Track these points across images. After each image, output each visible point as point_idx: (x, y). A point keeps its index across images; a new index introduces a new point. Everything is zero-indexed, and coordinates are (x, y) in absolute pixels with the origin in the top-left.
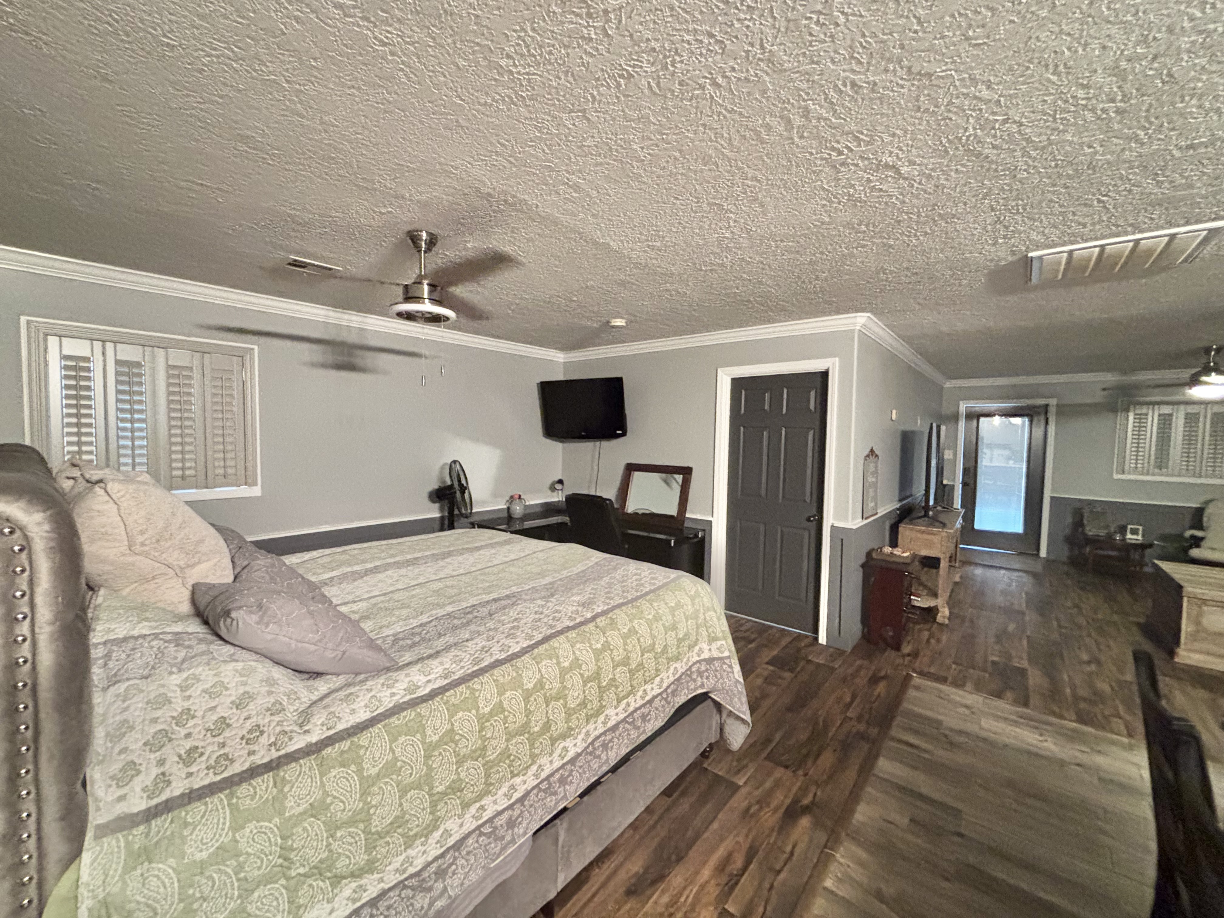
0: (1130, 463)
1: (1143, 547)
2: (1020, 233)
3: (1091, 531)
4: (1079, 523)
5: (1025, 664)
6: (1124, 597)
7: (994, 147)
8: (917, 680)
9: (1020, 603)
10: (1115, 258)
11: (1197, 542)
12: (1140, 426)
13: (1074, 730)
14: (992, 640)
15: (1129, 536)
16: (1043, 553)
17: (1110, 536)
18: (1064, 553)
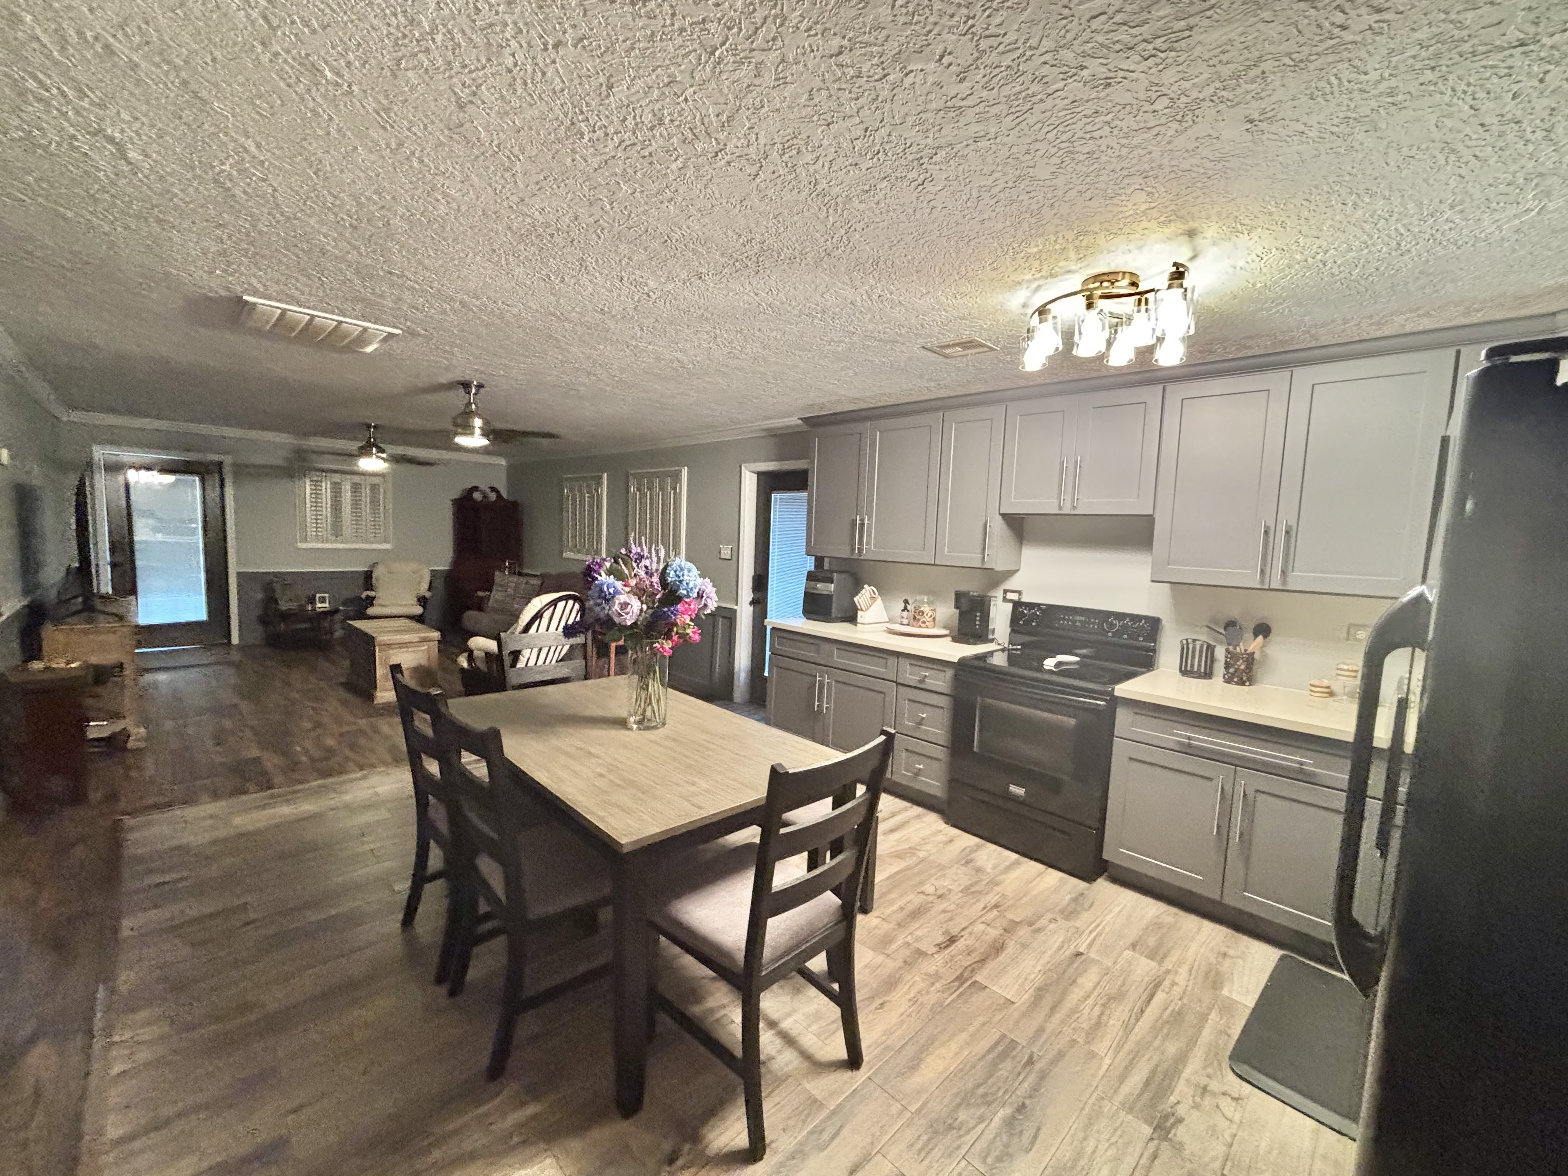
0: (311, 532)
1: (334, 612)
2: (241, 274)
3: (284, 606)
4: (271, 600)
5: (255, 753)
6: (324, 664)
7: (245, 192)
8: (128, 821)
9: (228, 697)
10: (321, 329)
11: (370, 601)
12: (316, 494)
13: (320, 786)
14: (210, 743)
15: (319, 605)
16: (235, 640)
17: (302, 608)
18: (257, 634)
